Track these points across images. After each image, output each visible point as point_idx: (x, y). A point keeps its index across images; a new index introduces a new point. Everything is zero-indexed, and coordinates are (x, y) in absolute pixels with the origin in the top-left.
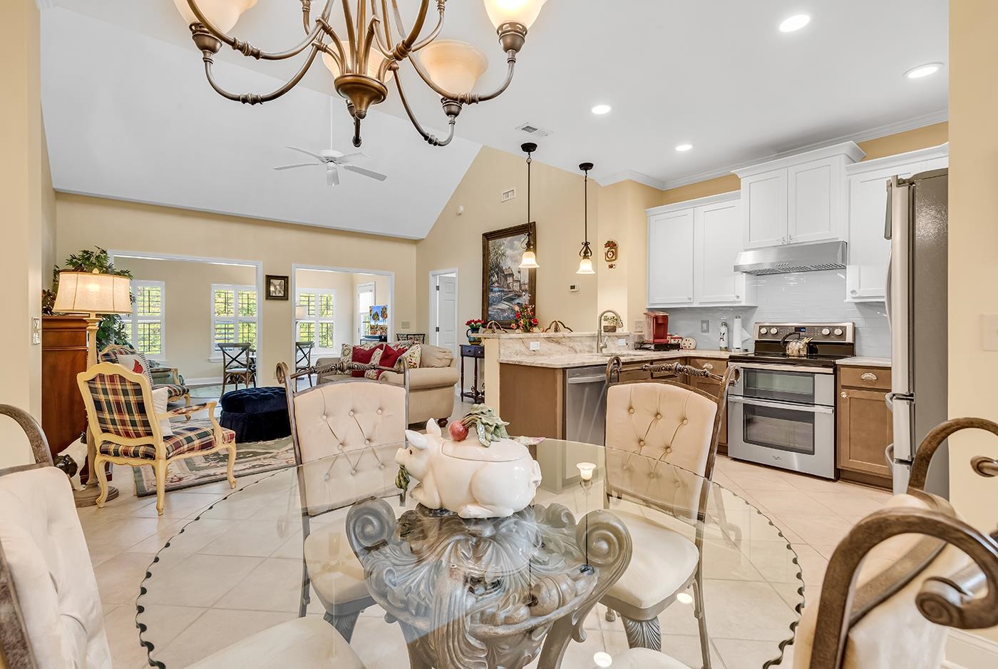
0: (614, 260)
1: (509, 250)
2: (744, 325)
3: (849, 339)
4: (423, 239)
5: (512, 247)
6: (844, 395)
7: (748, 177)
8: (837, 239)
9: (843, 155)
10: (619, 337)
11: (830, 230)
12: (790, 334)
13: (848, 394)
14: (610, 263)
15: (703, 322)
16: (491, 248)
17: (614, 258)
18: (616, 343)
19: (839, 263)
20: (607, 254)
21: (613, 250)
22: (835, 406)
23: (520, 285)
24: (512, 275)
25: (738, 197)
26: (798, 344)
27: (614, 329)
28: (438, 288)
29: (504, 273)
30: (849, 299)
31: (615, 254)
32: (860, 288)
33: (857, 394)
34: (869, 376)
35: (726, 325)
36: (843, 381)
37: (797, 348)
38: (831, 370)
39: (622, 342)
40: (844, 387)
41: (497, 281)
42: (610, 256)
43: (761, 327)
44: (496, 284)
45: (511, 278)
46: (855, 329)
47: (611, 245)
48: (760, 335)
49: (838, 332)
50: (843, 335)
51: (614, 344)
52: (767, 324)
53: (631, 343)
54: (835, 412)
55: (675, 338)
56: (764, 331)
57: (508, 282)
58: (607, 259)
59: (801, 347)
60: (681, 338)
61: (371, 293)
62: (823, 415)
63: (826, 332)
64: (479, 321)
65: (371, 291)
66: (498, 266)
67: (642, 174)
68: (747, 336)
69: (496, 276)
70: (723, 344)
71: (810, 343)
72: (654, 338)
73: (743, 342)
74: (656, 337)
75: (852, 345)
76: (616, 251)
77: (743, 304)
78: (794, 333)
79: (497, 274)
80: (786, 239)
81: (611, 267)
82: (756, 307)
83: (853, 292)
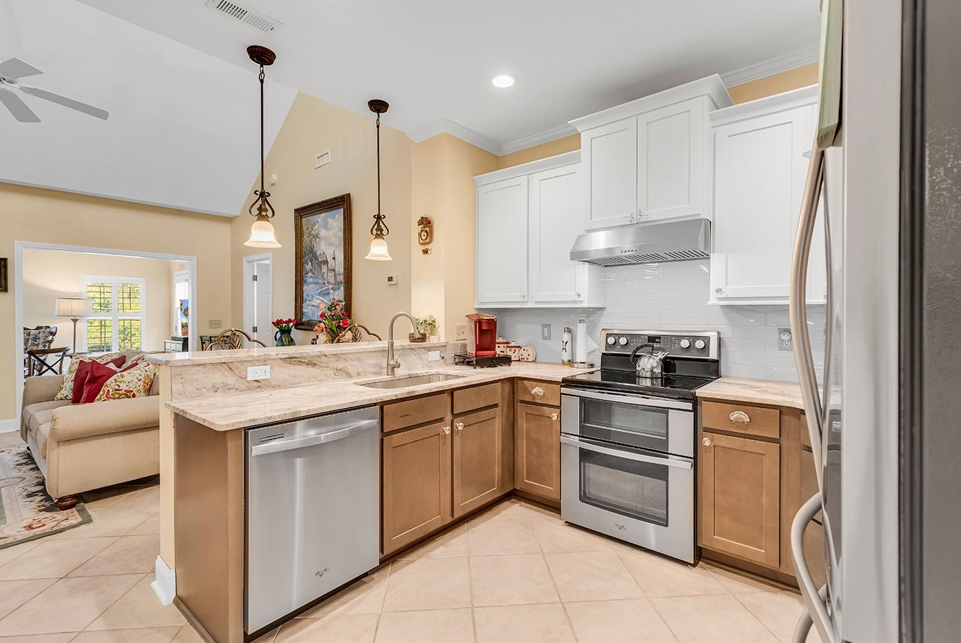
0: (428, 243)
1: (323, 230)
2: (590, 332)
3: (713, 355)
4: (237, 216)
5: (326, 227)
6: (707, 442)
7: (591, 132)
8: (699, 214)
9: (706, 96)
10: (429, 349)
11: (689, 204)
12: (642, 347)
13: (712, 440)
14: (424, 247)
15: (544, 326)
16: (305, 228)
17: (428, 240)
18: (423, 356)
19: (701, 248)
20: (420, 235)
21: (427, 229)
22: (695, 458)
23: (335, 275)
24: (326, 262)
25: (577, 159)
26: (651, 360)
27: (423, 338)
28: (255, 278)
29: (318, 260)
30: (713, 300)
31: (430, 235)
32: (727, 285)
33: (724, 441)
34: (740, 415)
35: (569, 331)
36: (705, 422)
37: (649, 366)
38: (689, 406)
39: (435, 355)
40: (707, 430)
41: (311, 270)
42: (424, 238)
43: (608, 335)
44: (310, 274)
45: (325, 266)
46: (720, 340)
47: (426, 223)
48: (608, 346)
49: (700, 344)
50: (706, 349)
51: (421, 359)
52: (615, 332)
53: (450, 355)
54: (695, 466)
55: (511, 347)
56: (611, 340)
57: (323, 271)
58: (421, 241)
59: (655, 365)
60: (519, 347)
61: (187, 283)
62: (680, 471)
63: (685, 343)
64: (290, 321)
65: (186, 280)
66: (312, 251)
67: (464, 127)
68: (594, 346)
69: (310, 263)
70: (566, 356)
71: (666, 358)
72: (477, 350)
73: (589, 354)
74: (478, 348)
75: (717, 362)
76: (431, 231)
77: (585, 305)
78: (646, 346)
79: (311, 261)
80: (634, 216)
81: (426, 252)
82: (604, 308)
83: (719, 290)
